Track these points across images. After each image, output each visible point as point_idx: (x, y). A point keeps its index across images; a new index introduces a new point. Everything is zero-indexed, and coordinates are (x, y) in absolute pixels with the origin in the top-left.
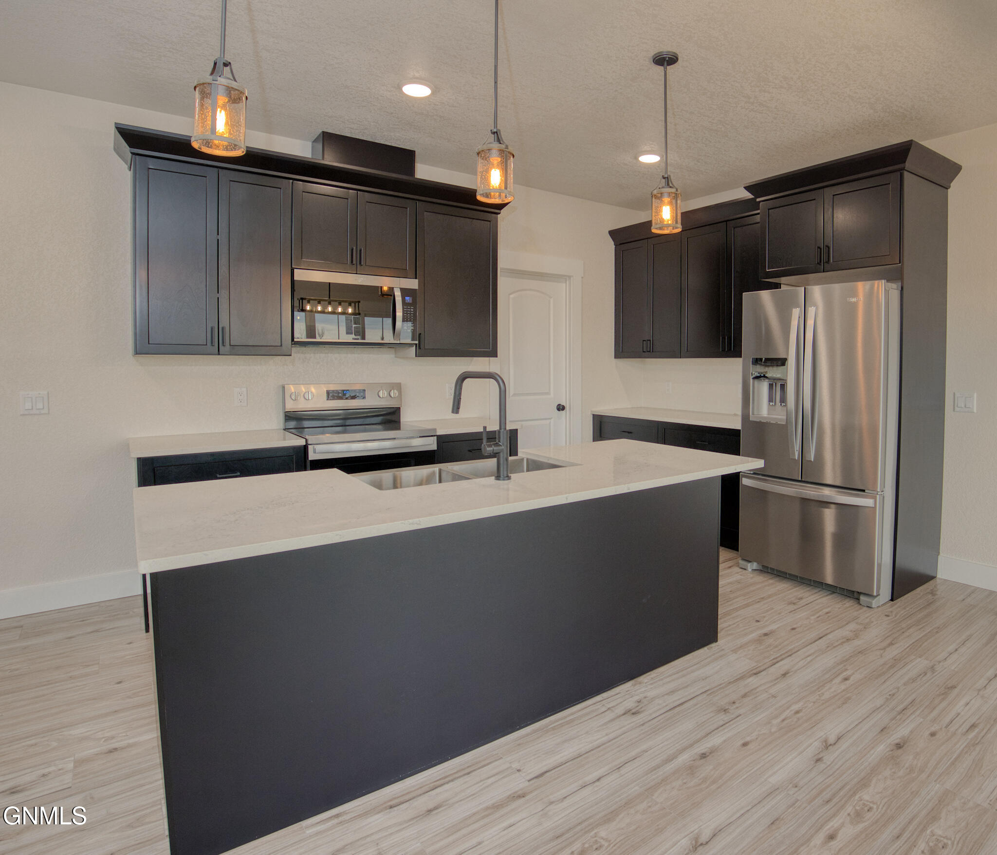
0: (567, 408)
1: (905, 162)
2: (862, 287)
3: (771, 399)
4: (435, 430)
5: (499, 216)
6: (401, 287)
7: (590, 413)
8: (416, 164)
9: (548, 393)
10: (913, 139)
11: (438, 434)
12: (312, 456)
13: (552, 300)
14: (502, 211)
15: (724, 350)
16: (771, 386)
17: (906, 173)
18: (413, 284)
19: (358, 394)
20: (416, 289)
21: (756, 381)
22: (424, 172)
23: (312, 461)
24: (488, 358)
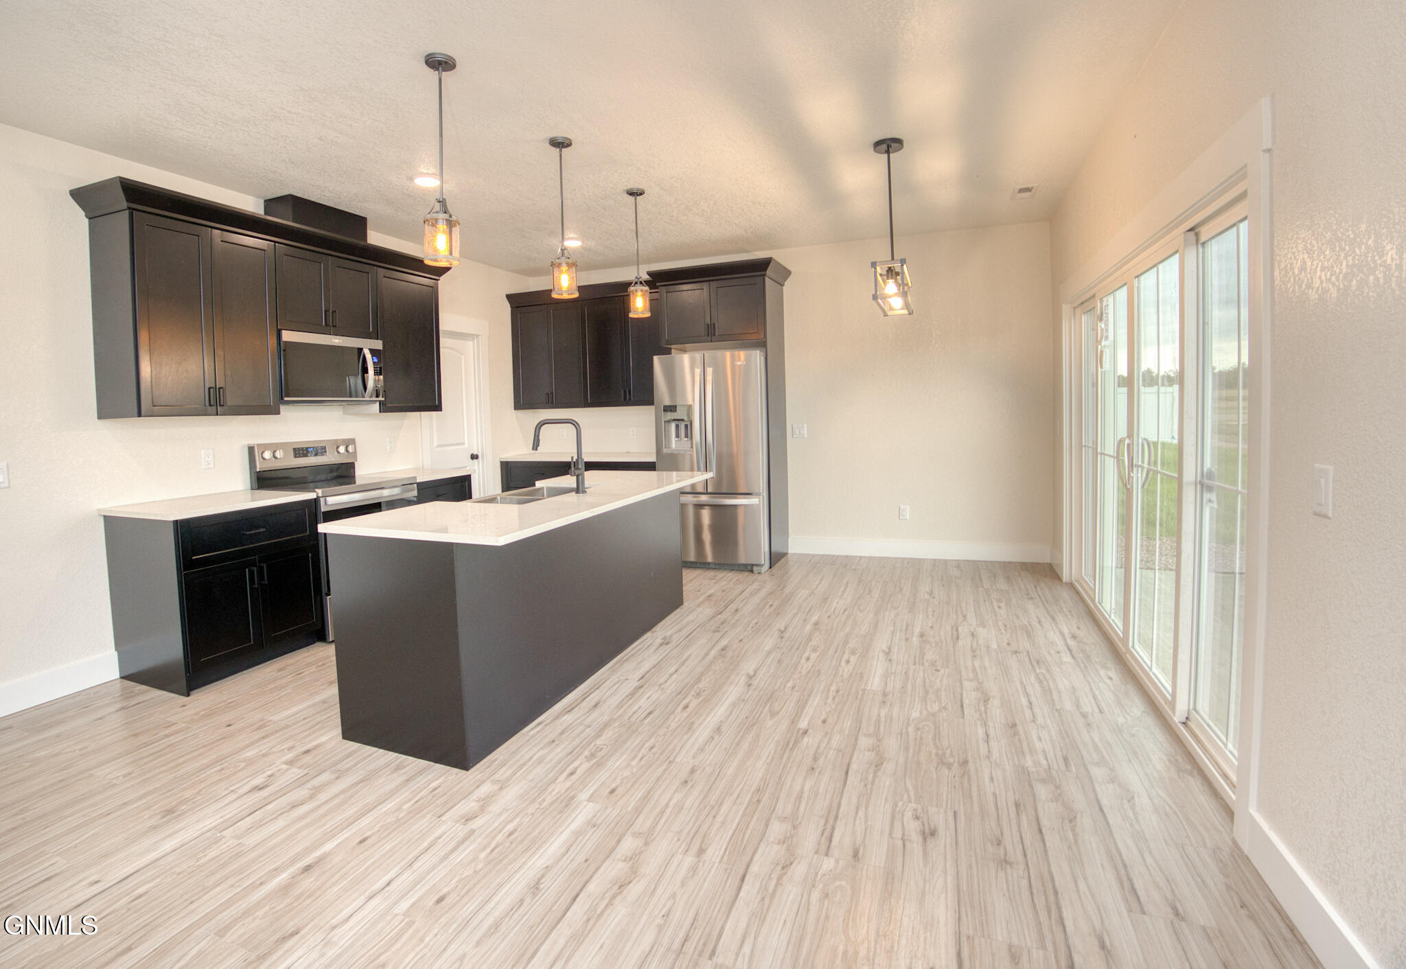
0: (480, 457)
1: (766, 270)
2: (742, 354)
3: (677, 436)
4: (415, 478)
5: (439, 282)
6: (371, 348)
7: (498, 459)
8: (368, 231)
9: (463, 444)
10: (774, 257)
11: (418, 481)
12: (323, 509)
13: (463, 357)
14: (442, 278)
15: (625, 399)
16: (677, 426)
17: (766, 278)
18: (378, 345)
19: (320, 450)
20: (380, 350)
21: (666, 424)
22: (375, 238)
23: (325, 513)
24: (418, 413)
